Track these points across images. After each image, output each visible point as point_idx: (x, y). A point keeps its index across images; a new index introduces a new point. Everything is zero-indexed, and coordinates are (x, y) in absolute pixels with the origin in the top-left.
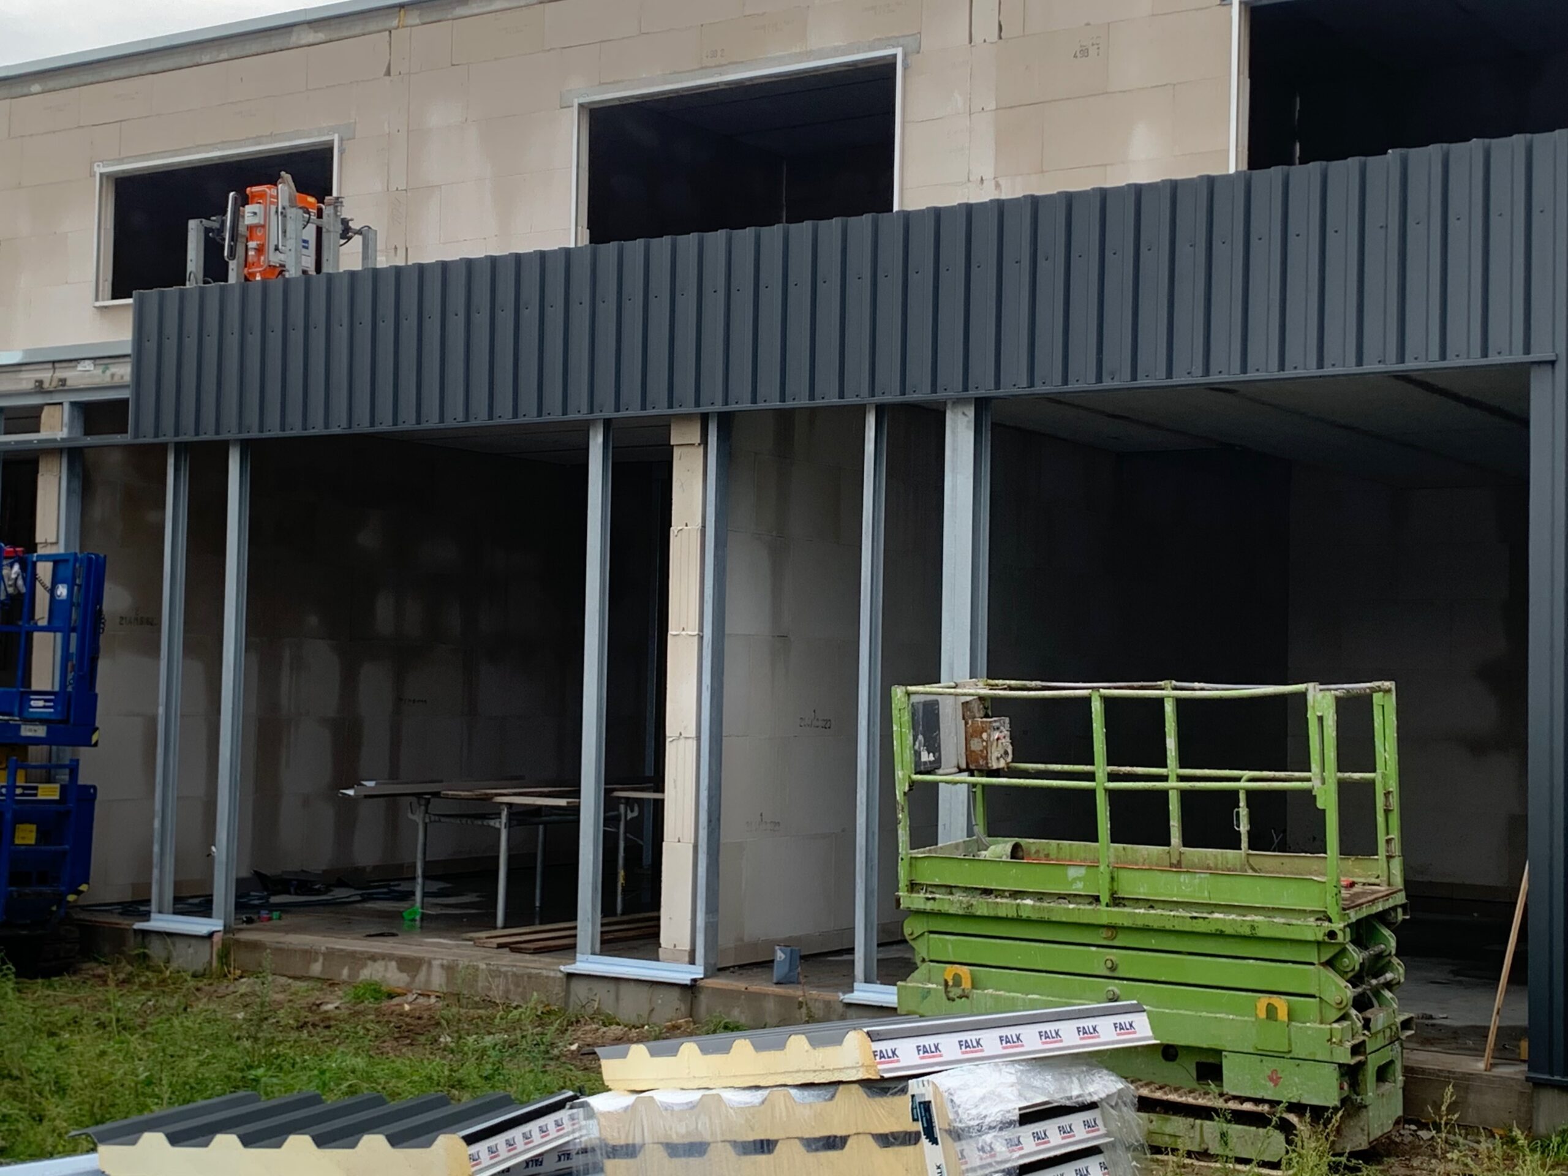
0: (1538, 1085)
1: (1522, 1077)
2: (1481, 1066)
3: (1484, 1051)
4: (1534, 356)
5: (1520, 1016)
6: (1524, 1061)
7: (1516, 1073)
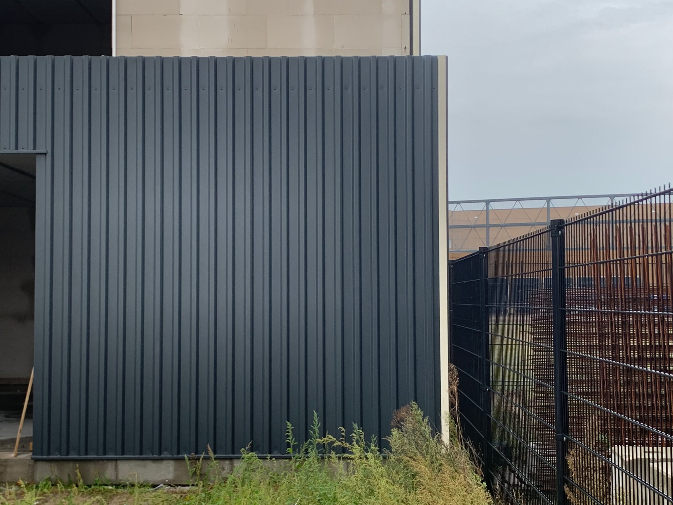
0: (36, 460)
1: (29, 458)
2: (13, 455)
3: (14, 448)
4: (37, 151)
5: (29, 432)
6: (31, 451)
7: (27, 457)
